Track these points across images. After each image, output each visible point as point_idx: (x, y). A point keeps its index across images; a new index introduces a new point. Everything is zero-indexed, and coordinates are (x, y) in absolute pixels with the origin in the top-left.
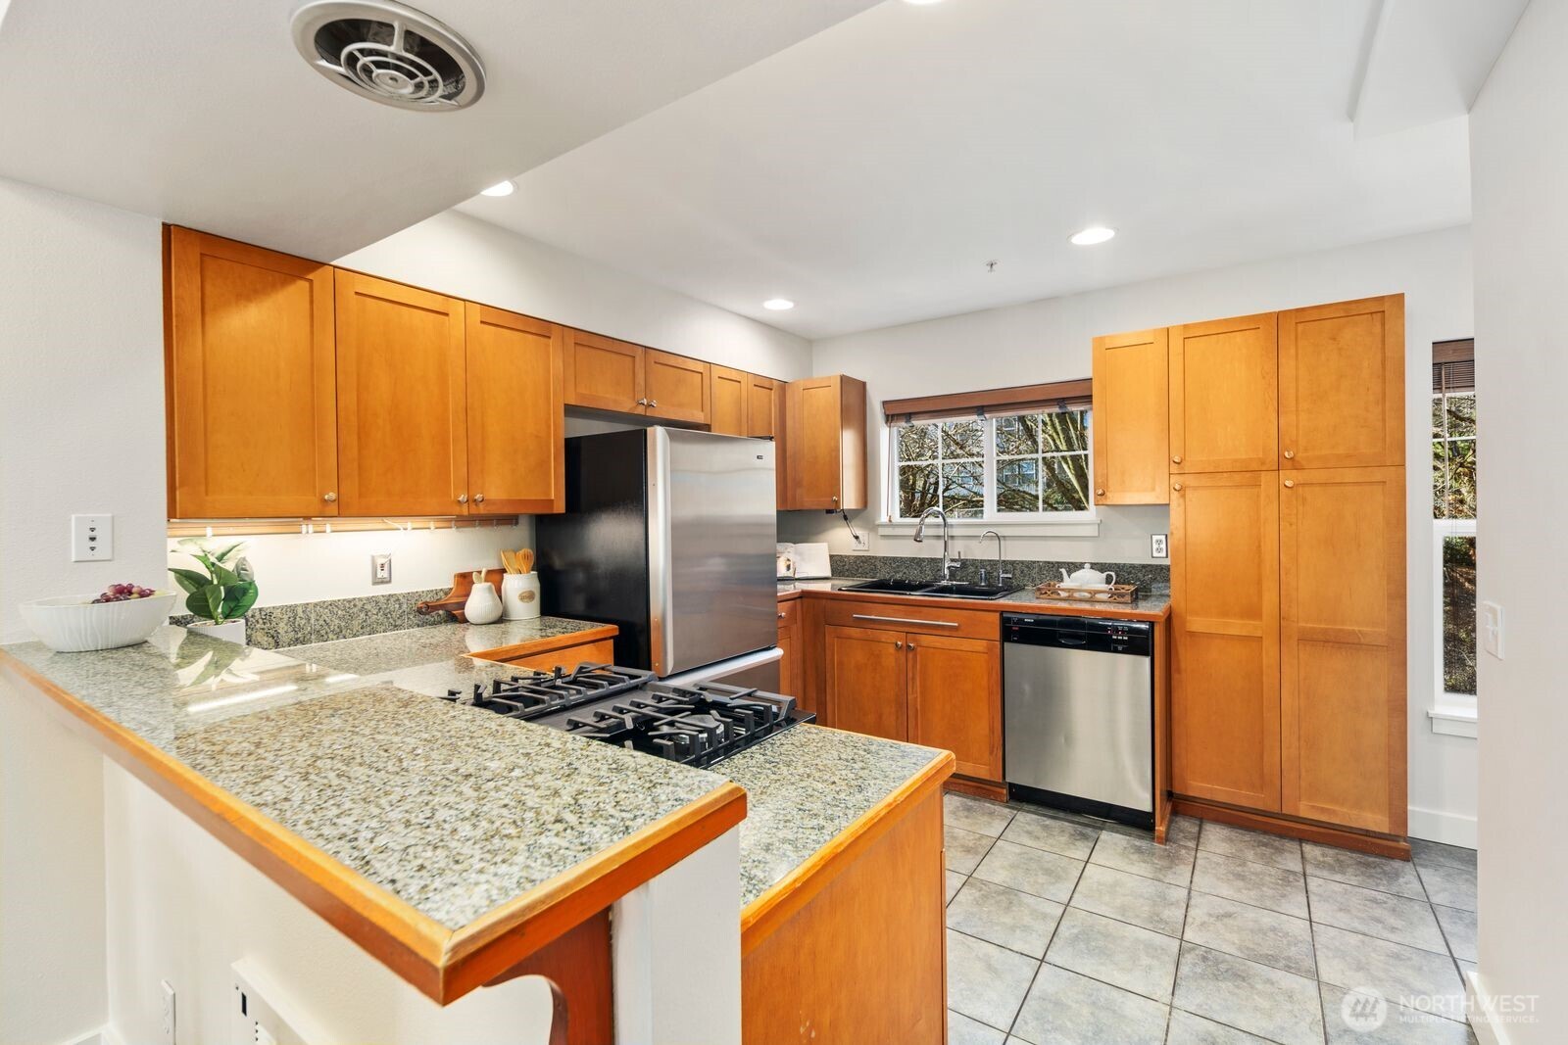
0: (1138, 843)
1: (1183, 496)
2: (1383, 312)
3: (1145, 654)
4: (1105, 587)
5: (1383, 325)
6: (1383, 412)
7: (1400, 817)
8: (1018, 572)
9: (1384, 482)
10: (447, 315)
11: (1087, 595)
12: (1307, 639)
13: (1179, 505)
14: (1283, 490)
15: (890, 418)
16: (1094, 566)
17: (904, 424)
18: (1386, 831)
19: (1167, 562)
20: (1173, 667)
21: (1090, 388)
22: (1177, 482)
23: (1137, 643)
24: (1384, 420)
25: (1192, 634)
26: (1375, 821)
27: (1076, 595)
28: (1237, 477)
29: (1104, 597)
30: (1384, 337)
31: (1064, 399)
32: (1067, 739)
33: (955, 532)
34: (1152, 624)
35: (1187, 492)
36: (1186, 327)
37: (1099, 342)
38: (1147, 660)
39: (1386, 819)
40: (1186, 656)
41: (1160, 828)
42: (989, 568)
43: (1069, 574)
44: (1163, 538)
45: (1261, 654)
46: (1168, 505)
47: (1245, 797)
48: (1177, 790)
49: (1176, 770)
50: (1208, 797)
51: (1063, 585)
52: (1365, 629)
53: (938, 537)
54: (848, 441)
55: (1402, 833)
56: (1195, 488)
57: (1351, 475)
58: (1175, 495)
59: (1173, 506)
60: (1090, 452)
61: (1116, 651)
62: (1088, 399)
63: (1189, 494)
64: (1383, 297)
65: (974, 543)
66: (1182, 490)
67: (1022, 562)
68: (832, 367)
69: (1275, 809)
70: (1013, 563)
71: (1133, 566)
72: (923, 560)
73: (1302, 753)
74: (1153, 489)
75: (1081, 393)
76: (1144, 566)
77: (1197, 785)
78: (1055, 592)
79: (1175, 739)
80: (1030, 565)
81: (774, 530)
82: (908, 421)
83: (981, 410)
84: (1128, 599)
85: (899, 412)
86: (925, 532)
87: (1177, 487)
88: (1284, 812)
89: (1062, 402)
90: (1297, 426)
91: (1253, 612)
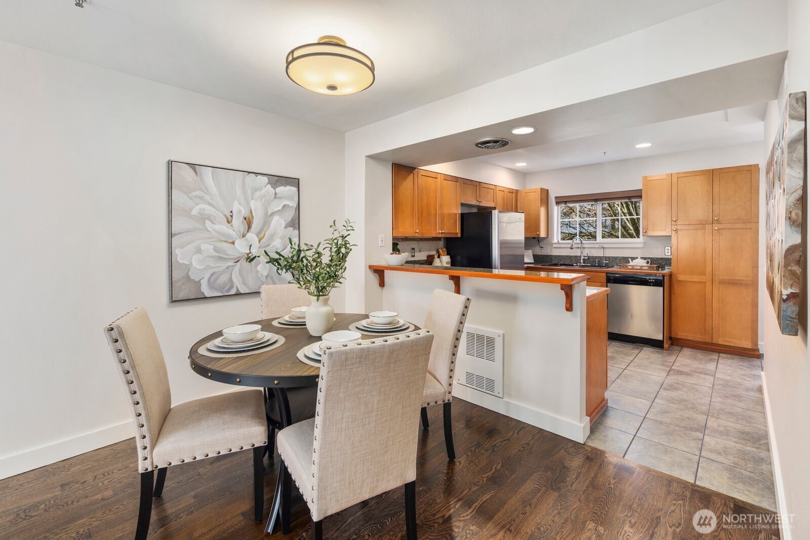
0: (657, 350)
1: (677, 233)
2: (751, 170)
3: (662, 286)
4: (646, 265)
5: (751, 175)
6: (751, 204)
7: (755, 342)
8: (611, 261)
9: (751, 228)
10: (437, 178)
11: (639, 268)
12: (722, 282)
13: (675, 236)
14: (714, 231)
15: (558, 203)
16: (642, 258)
17: (563, 205)
18: (750, 347)
19: (670, 257)
20: (672, 292)
21: (641, 193)
22: (674, 228)
23: (658, 283)
24: (751, 207)
25: (679, 281)
26: (747, 344)
27: (635, 267)
28: (697, 226)
29: (646, 268)
30: (751, 179)
31: (630, 197)
32: (631, 317)
33: (585, 246)
34: (664, 276)
35: (678, 231)
36: (678, 173)
37: (645, 178)
38: (662, 288)
39: (751, 345)
40: (677, 289)
41: (666, 346)
42: (599, 259)
43: (632, 261)
44: (669, 248)
45: (705, 288)
46: (671, 236)
47: (698, 337)
48: (673, 336)
49: (673, 329)
50: (685, 338)
51: (629, 264)
52: (743, 279)
53: (578, 248)
54: (543, 211)
55: (756, 348)
56: (681, 230)
57: (739, 226)
58: (674, 232)
59: (673, 236)
60: (641, 217)
61: (650, 285)
62: (640, 197)
63: (679, 232)
64: (751, 165)
65: (593, 250)
66: (676, 231)
67: (613, 257)
68: (536, 185)
69: (710, 341)
70: (609, 257)
71: (657, 258)
72: (572, 256)
73: (720, 321)
74: (665, 230)
75: (638, 194)
76: (662, 258)
77: (681, 334)
78: (627, 266)
79: (673, 318)
80: (616, 258)
81: (523, 245)
82: (566, 204)
83: (596, 200)
84: (655, 269)
85: (560, 201)
86: (574, 246)
87: (674, 229)
88: (714, 342)
89: (629, 198)
90: (719, 209)
91: (703, 273)
